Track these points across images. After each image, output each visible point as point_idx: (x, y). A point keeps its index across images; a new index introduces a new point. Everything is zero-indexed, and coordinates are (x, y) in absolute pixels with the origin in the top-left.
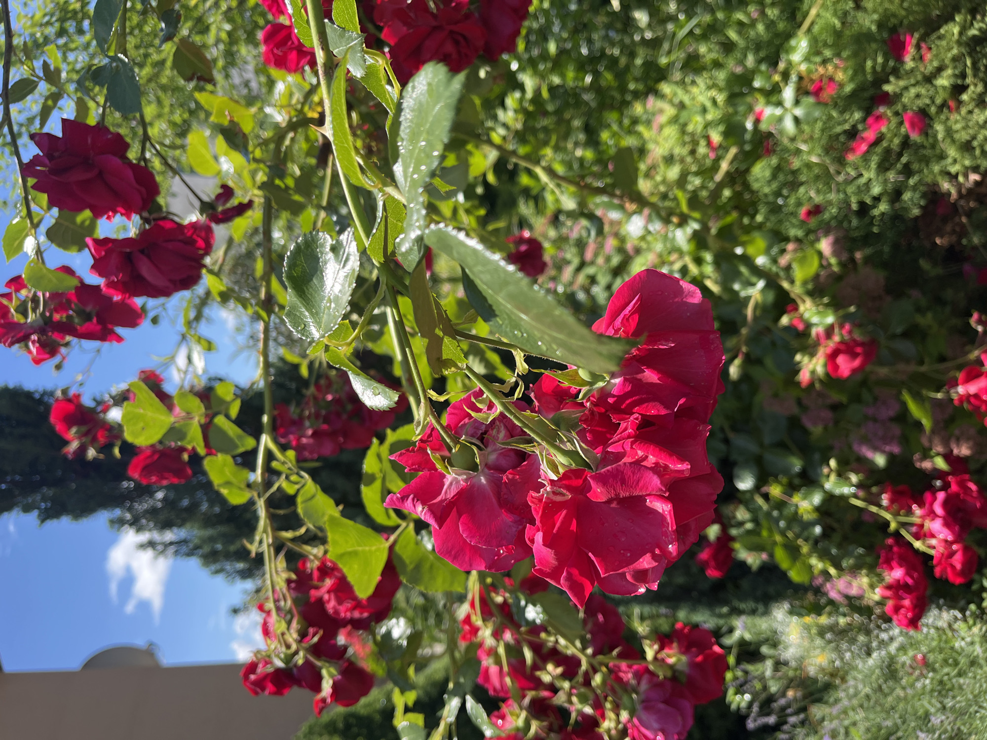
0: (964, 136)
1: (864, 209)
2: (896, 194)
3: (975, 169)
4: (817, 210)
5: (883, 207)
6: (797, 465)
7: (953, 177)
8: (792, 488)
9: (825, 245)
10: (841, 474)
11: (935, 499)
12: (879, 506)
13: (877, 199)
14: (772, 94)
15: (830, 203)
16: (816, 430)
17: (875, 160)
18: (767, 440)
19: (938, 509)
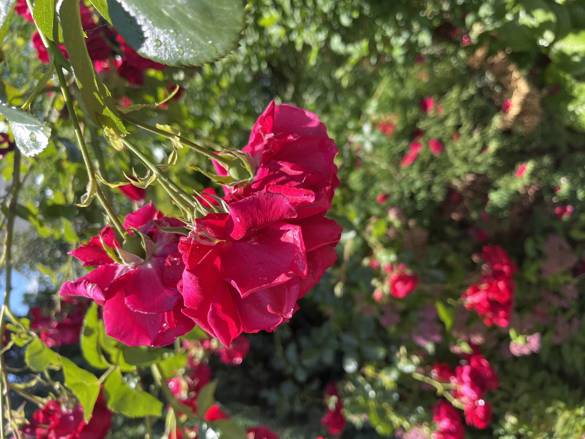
0: (462, 154)
1: (412, 197)
2: (429, 188)
3: (470, 172)
4: (386, 197)
5: (422, 195)
6: (381, 352)
7: (458, 177)
8: (379, 369)
9: (392, 216)
10: (409, 357)
11: (462, 371)
12: (431, 377)
13: (419, 190)
14: (358, 130)
15: (393, 193)
16: (392, 329)
17: (416, 167)
18: (364, 335)
19: (466, 377)
